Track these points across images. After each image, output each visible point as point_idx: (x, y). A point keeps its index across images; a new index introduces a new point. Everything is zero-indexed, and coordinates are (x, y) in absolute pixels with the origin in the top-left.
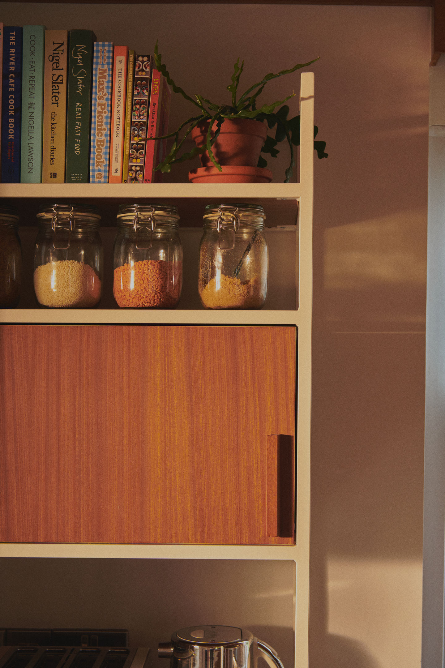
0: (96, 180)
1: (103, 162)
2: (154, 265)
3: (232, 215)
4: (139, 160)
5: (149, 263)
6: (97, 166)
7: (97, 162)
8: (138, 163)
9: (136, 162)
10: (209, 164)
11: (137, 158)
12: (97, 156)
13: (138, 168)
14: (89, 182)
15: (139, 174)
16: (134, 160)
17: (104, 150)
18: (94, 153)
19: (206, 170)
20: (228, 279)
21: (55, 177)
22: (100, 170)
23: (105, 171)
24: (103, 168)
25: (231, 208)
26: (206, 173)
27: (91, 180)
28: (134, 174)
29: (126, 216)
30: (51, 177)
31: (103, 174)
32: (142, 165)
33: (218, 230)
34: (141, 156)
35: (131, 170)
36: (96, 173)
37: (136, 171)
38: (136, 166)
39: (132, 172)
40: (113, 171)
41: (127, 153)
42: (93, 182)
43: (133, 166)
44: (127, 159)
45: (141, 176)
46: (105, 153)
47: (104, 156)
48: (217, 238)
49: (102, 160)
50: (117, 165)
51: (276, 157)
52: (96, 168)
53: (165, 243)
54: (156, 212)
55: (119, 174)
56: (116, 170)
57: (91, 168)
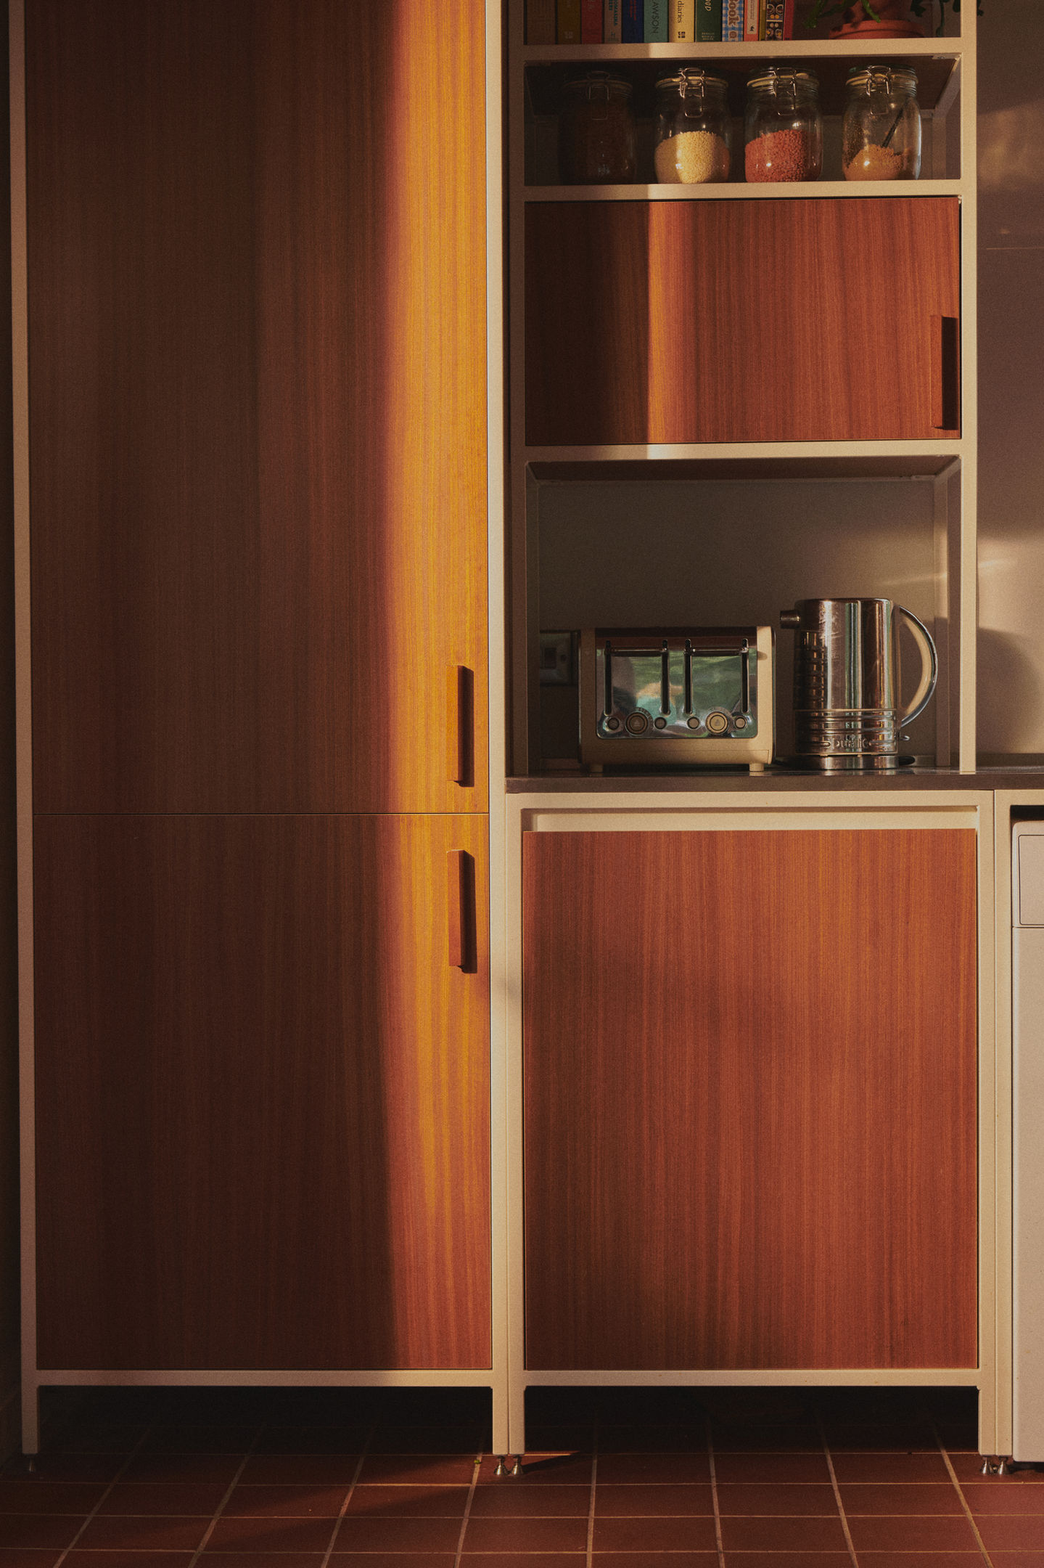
0: (730, 39)
1: (737, 19)
2: (796, 135)
3: (884, 76)
4: (777, 17)
5: (791, 133)
6: (730, 24)
7: (730, 19)
8: (776, 19)
9: (775, 19)
10: (855, 20)
11: (775, 14)
12: (730, 12)
13: (777, 25)
14: (721, 41)
15: (778, 32)
16: (772, 16)
17: (737, 6)
18: (727, 9)
19: (852, 26)
20: (879, 148)
21: (684, 37)
22: (733, 28)
23: (739, 29)
24: (737, 26)
25: (883, 69)
26: (852, 30)
27: (723, 39)
28: (772, 32)
29: (758, 83)
30: (679, 37)
31: (737, 32)
32: (781, 21)
33: (869, 94)
34: (780, 12)
35: (769, 27)
36: (729, 32)
37: (774, 29)
38: (774, 23)
39: (770, 29)
40: (749, 28)
41: (764, 9)
42: (727, 41)
43: (771, 22)
44: (764, 16)
45: (780, 34)
46: (740, 9)
47: (737, 12)
48: (865, 102)
49: (736, 16)
50: (752, 22)
51: (921, 16)
52: (730, 26)
53: (801, 115)
54: (797, 75)
55: (755, 32)
56: (752, 28)
57: (724, 25)
